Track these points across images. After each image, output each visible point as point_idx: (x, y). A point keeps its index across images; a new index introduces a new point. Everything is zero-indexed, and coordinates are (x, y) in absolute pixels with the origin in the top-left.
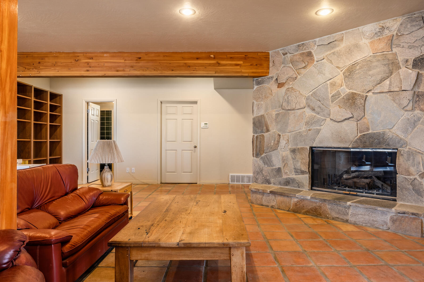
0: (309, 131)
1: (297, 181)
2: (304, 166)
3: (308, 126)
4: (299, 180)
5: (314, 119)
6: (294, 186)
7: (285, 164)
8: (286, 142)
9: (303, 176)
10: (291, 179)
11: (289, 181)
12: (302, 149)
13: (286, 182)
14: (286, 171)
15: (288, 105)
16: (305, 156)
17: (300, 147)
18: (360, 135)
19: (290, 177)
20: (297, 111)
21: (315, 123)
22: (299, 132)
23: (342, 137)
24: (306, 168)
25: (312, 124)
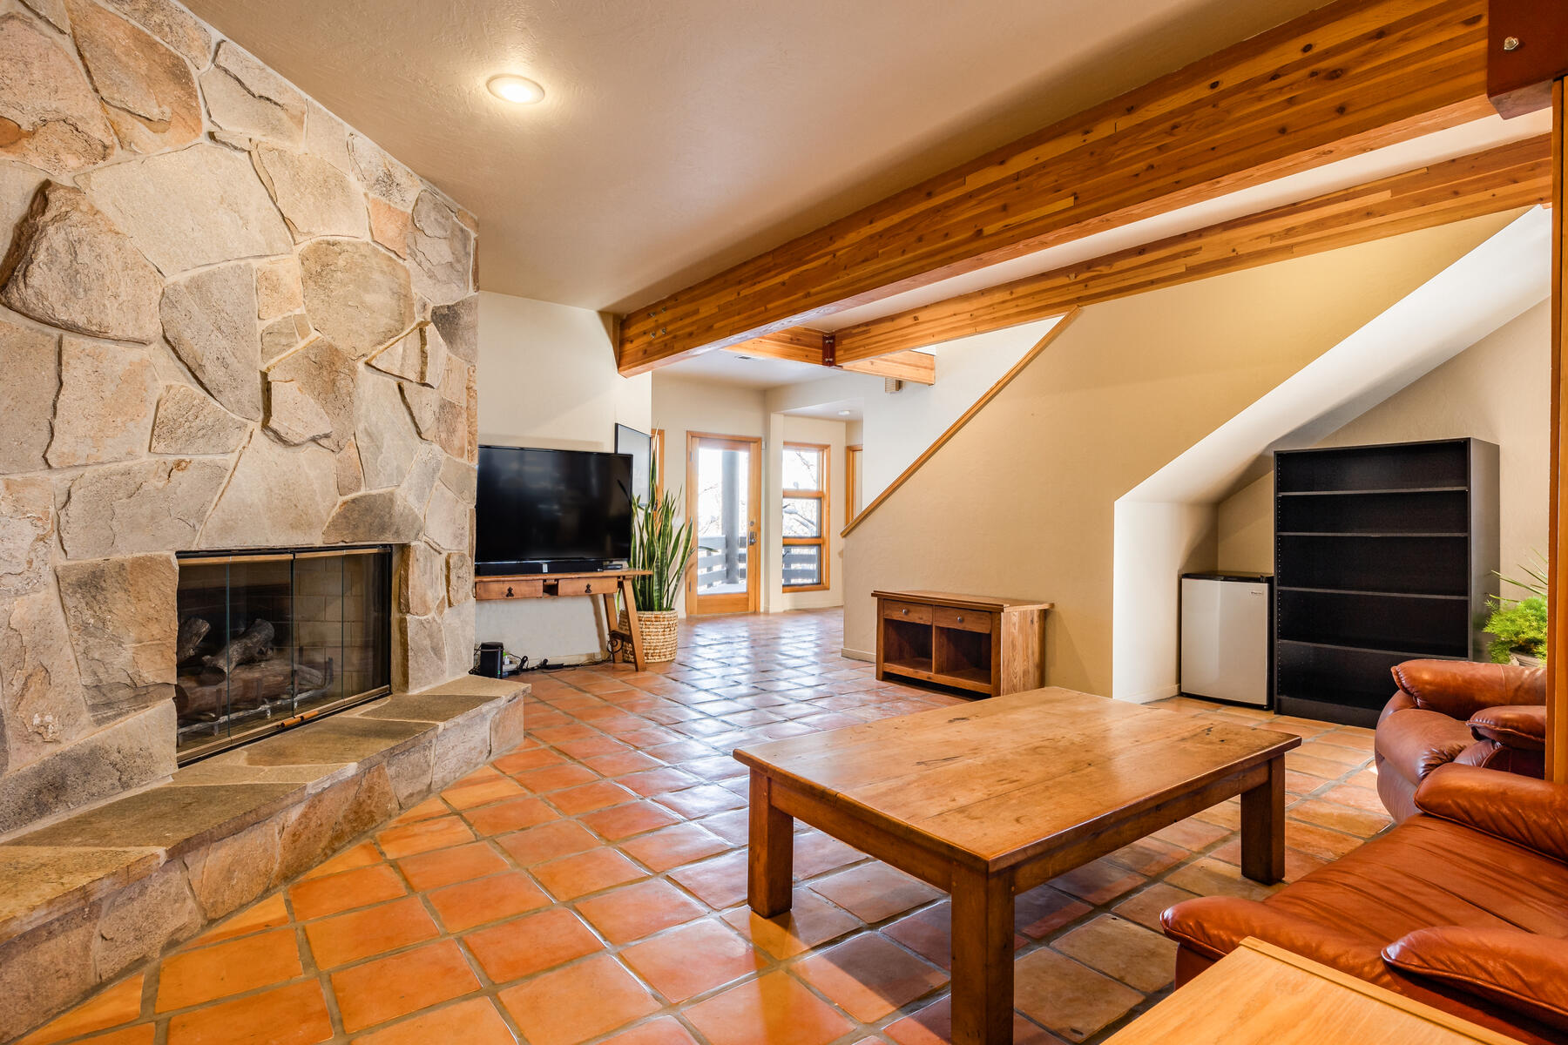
0: (180, 473)
1: (115, 757)
2: (158, 658)
3: (173, 444)
4: (126, 746)
5: (201, 417)
6: (94, 790)
7: (31, 675)
8: (40, 532)
9: (148, 712)
10: (77, 760)
11: (64, 777)
12: (141, 565)
13: (40, 792)
14: (37, 721)
15: (75, 294)
16: (158, 602)
17: (129, 556)
18: (345, 503)
19: (66, 746)
20: (112, 346)
21: (204, 435)
22: (128, 473)
23: (300, 506)
24: (163, 666)
25: (190, 438)
